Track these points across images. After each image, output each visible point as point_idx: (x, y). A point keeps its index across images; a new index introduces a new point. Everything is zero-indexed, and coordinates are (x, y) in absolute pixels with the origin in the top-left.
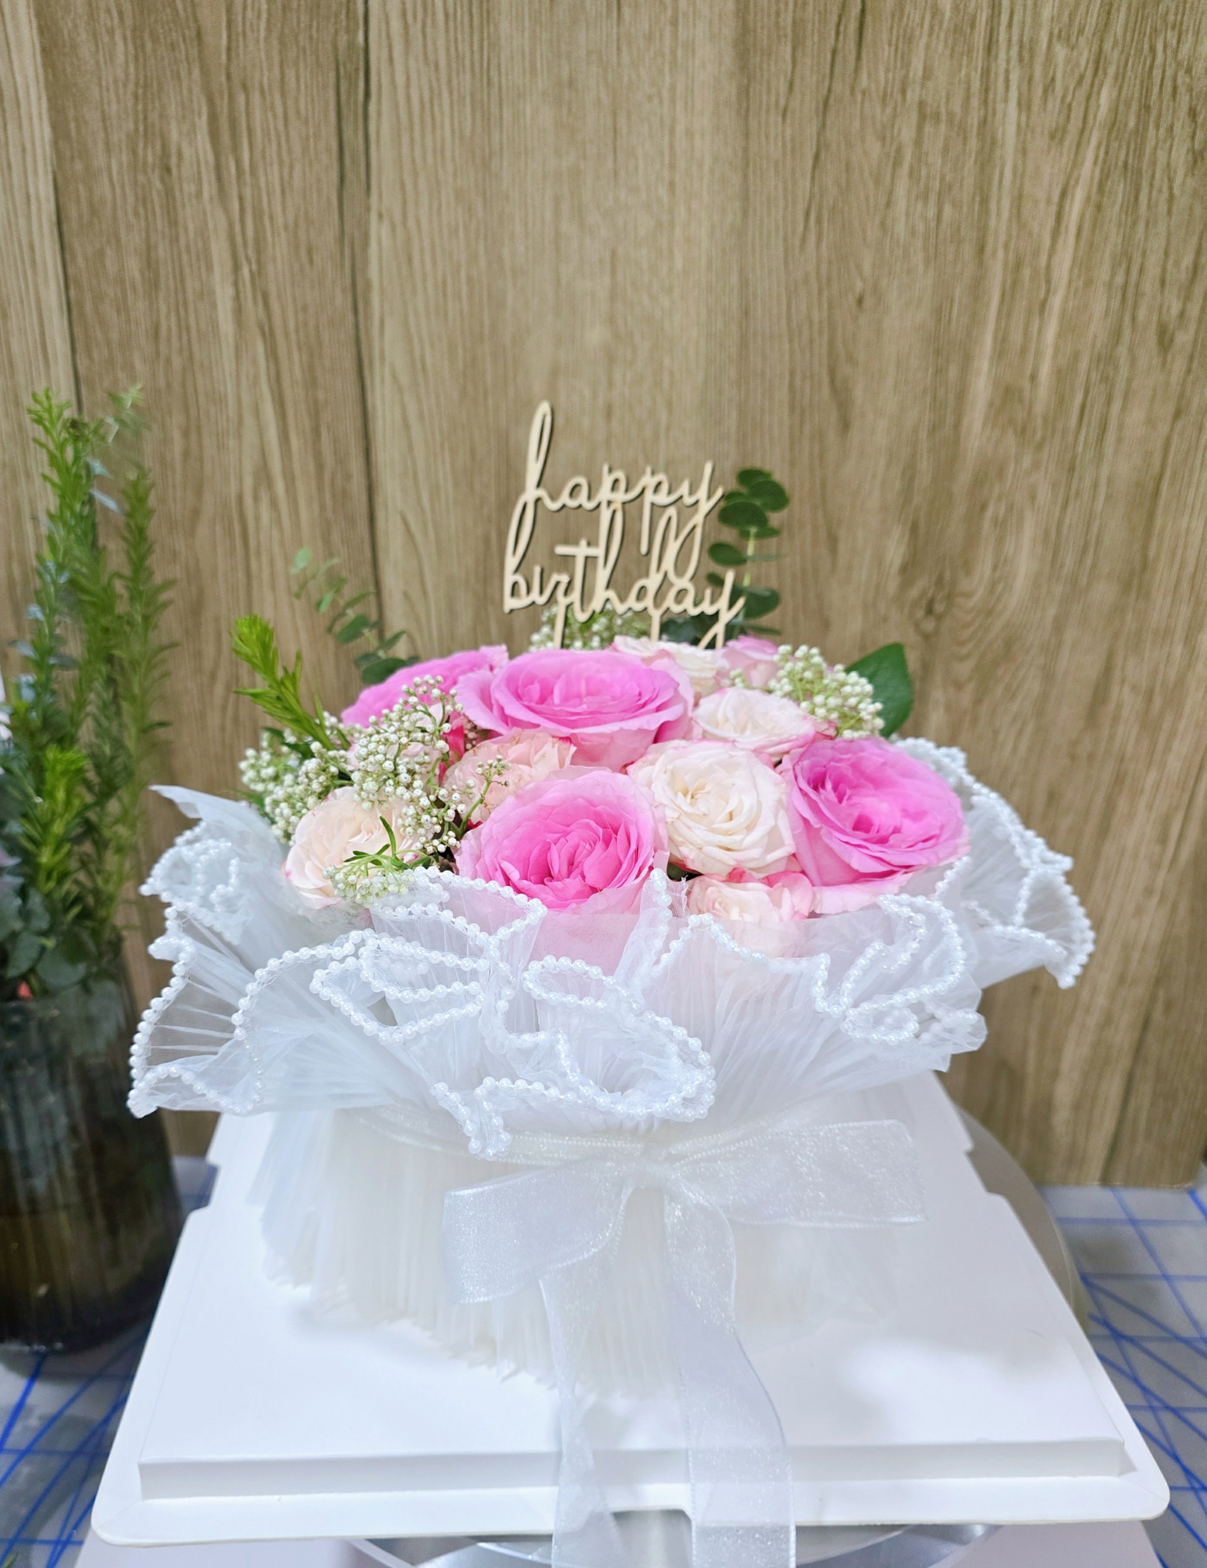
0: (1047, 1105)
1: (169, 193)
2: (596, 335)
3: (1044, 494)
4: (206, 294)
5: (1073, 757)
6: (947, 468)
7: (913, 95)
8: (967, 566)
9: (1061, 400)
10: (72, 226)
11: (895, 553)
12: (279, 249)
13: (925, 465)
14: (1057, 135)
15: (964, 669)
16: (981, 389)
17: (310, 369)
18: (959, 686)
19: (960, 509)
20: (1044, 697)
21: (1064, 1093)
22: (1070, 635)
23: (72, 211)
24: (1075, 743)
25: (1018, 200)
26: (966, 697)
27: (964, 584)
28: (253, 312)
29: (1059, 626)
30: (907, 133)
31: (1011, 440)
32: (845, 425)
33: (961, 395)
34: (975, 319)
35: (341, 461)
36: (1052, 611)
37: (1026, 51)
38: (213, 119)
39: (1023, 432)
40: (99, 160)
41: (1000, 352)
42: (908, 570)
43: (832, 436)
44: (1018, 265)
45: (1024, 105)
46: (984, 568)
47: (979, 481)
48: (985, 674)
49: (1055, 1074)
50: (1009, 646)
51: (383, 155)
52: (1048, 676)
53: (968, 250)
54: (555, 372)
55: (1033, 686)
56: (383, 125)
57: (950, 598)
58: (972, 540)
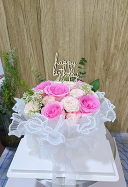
0: (120, 124)
1: (19, 24)
2: (67, 39)
3: (120, 57)
4: (24, 35)
5: (124, 87)
6: (109, 54)
7: (104, 10)
8: (111, 66)
9: (122, 46)
10: (9, 28)
11: (103, 64)
12: (31, 30)
13: (106, 54)
14: (122, 15)
15: (111, 77)
16: (113, 45)
17: (36, 43)
18: (110, 79)
19: (110, 59)
20: (120, 80)
21: (122, 123)
22: (123, 73)
23: (8, 26)
24: (124, 85)
25: (117, 23)
26: (111, 80)
27: (111, 67)
28: (29, 37)
29: (122, 72)
30: (104, 15)
31: (116, 51)
32: (97, 49)
33: (110, 46)
34: (112, 37)
35: (40, 53)
36: (121, 70)
37: (118, 5)
38: (23, 15)
39: (118, 50)
40: (11, 20)
41: (115, 41)
42: (104, 66)
43: (95, 51)
44: (117, 30)
45: (118, 11)
46: (113, 65)
47: (112, 56)
48: (113, 78)
49: (121, 121)
50: (116, 74)
51: (43, 19)
52: (121, 78)
53: (111, 29)
54: (63, 43)
55: (119, 79)
56: (42, 16)
57: (109, 69)
58: (112, 62)
